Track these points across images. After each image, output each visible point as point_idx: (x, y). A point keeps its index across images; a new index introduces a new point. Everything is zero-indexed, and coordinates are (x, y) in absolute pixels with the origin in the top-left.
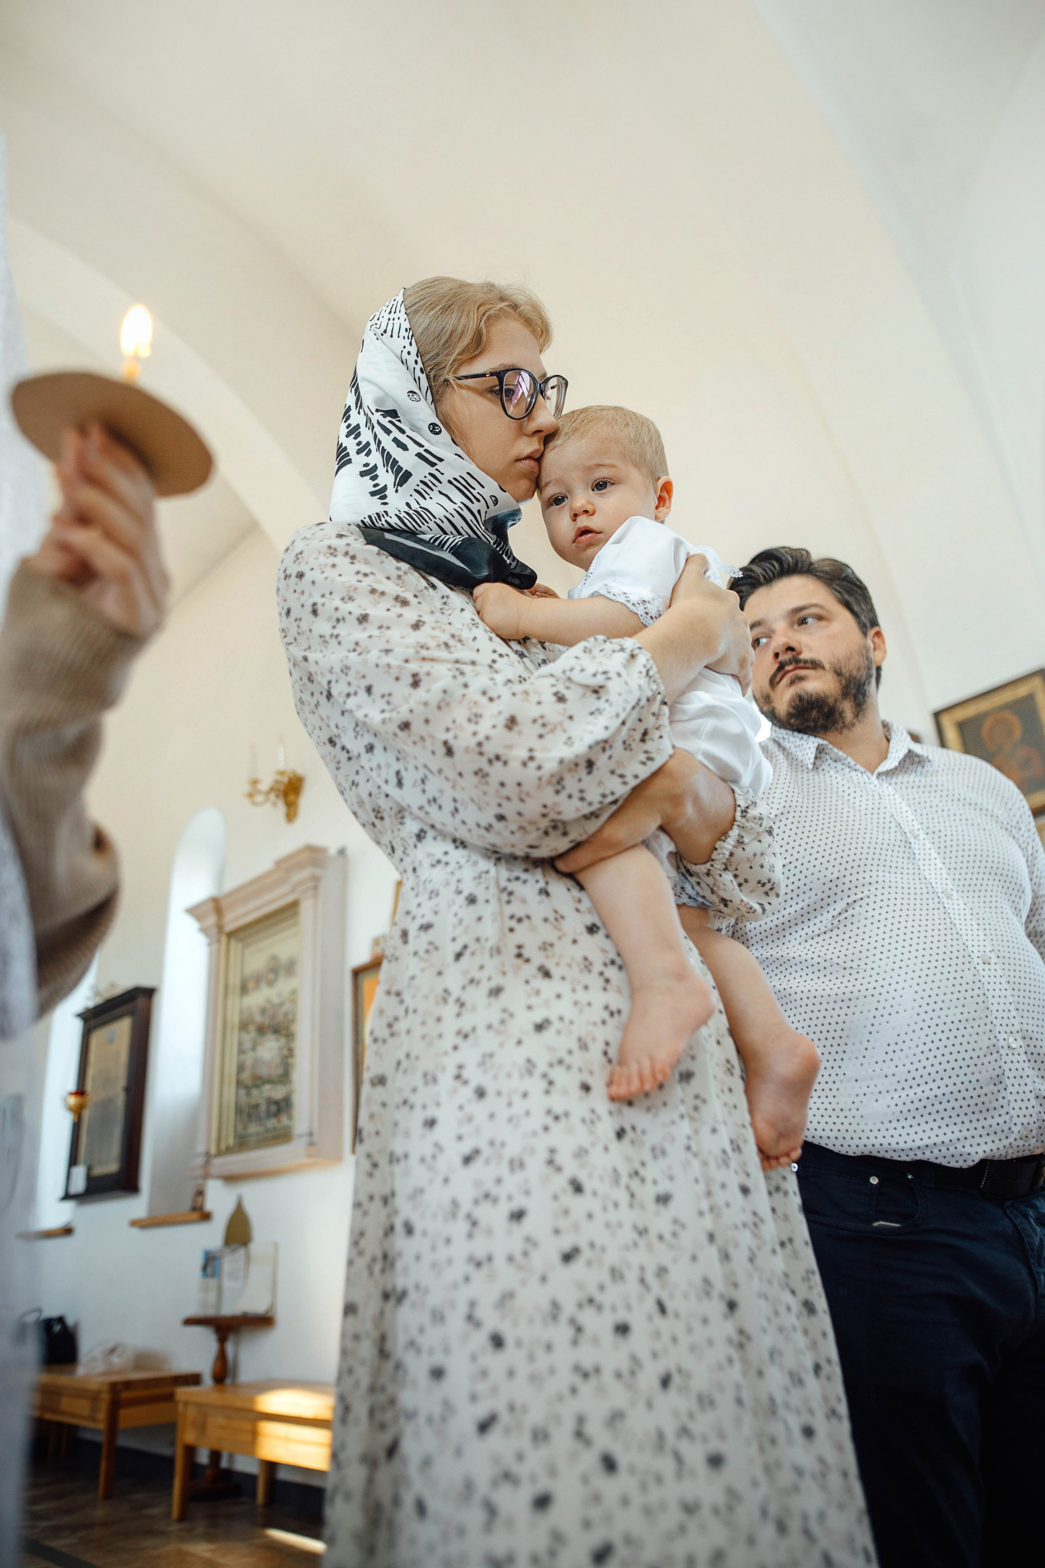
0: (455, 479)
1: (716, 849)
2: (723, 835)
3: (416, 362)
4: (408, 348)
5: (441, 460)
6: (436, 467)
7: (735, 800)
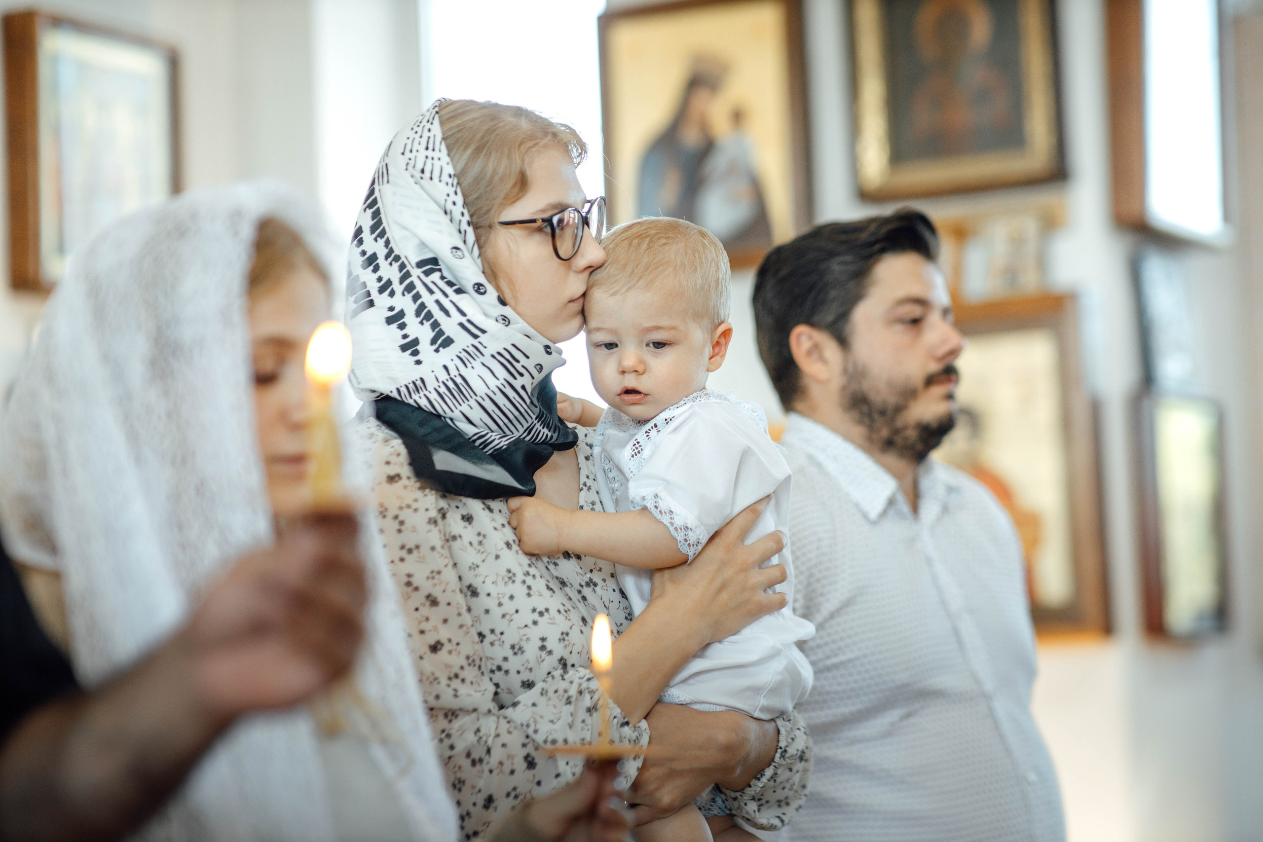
0: (499, 353)
1: (750, 786)
2: (758, 774)
3: (463, 214)
4: (453, 197)
5: (484, 332)
6: (479, 340)
7: (778, 741)
